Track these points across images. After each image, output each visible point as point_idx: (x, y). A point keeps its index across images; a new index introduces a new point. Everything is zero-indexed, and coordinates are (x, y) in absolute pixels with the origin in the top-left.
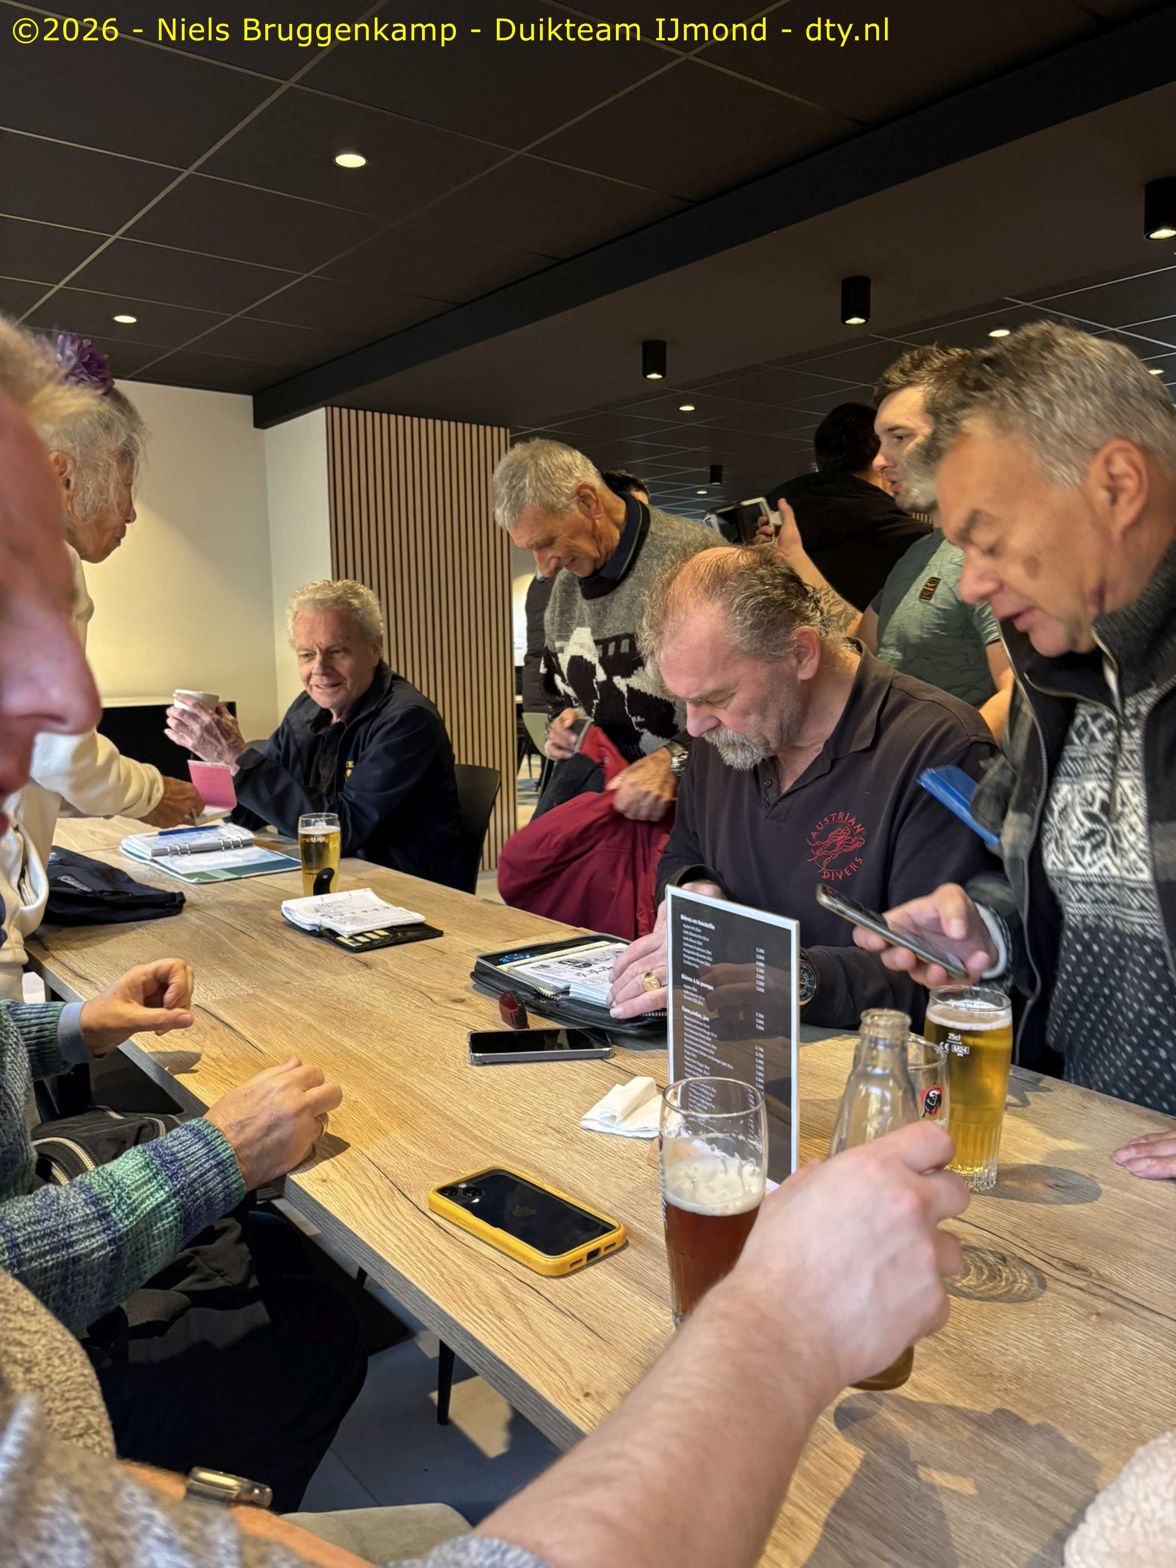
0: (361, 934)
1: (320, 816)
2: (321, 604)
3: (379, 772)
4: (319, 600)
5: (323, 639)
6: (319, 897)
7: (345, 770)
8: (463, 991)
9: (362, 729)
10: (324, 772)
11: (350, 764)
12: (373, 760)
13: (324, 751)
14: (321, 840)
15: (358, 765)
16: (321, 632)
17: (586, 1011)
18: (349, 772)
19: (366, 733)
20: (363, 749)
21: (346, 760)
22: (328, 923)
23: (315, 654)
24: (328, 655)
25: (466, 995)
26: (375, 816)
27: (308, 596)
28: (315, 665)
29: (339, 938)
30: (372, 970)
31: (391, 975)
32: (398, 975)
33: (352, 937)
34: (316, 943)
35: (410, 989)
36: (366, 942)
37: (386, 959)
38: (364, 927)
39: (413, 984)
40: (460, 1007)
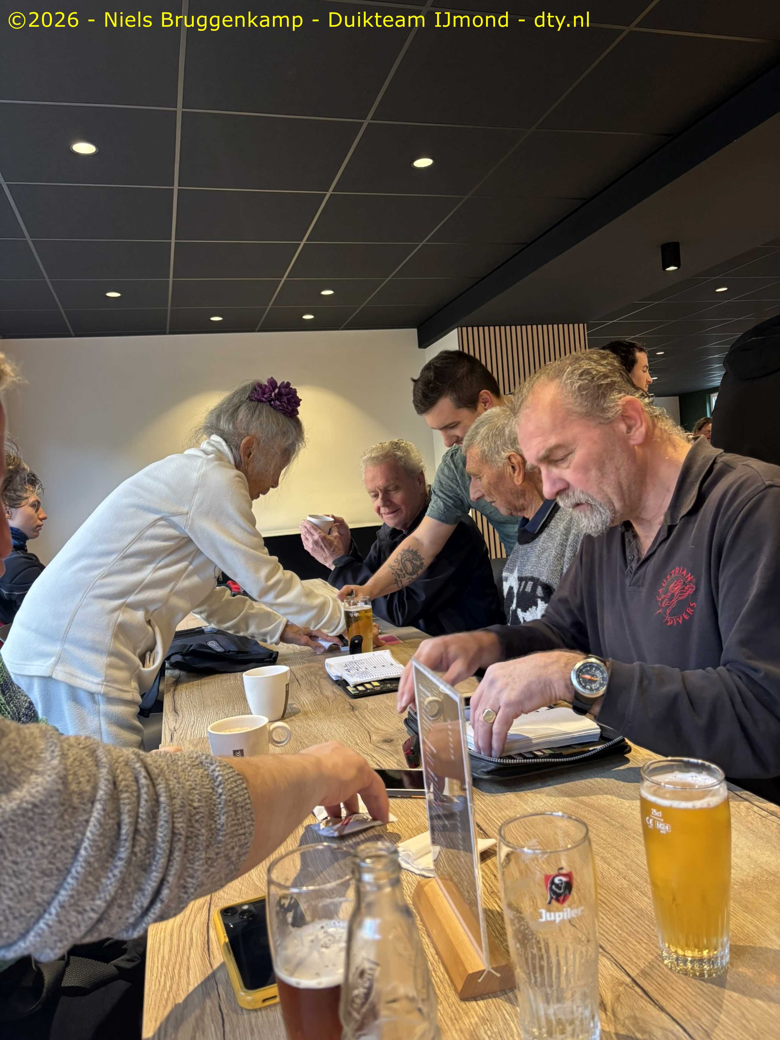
2: (377, 460)
5: (380, 482)
6: (351, 656)
16: (379, 478)
22: (346, 676)
23: (378, 493)
24: (385, 493)
28: (380, 501)
29: (348, 687)
30: (352, 713)
31: (360, 718)
32: (364, 718)
33: (355, 686)
34: (335, 690)
35: (362, 729)
36: (362, 691)
37: (369, 704)
38: (365, 679)
39: (368, 725)
40: (385, 746)
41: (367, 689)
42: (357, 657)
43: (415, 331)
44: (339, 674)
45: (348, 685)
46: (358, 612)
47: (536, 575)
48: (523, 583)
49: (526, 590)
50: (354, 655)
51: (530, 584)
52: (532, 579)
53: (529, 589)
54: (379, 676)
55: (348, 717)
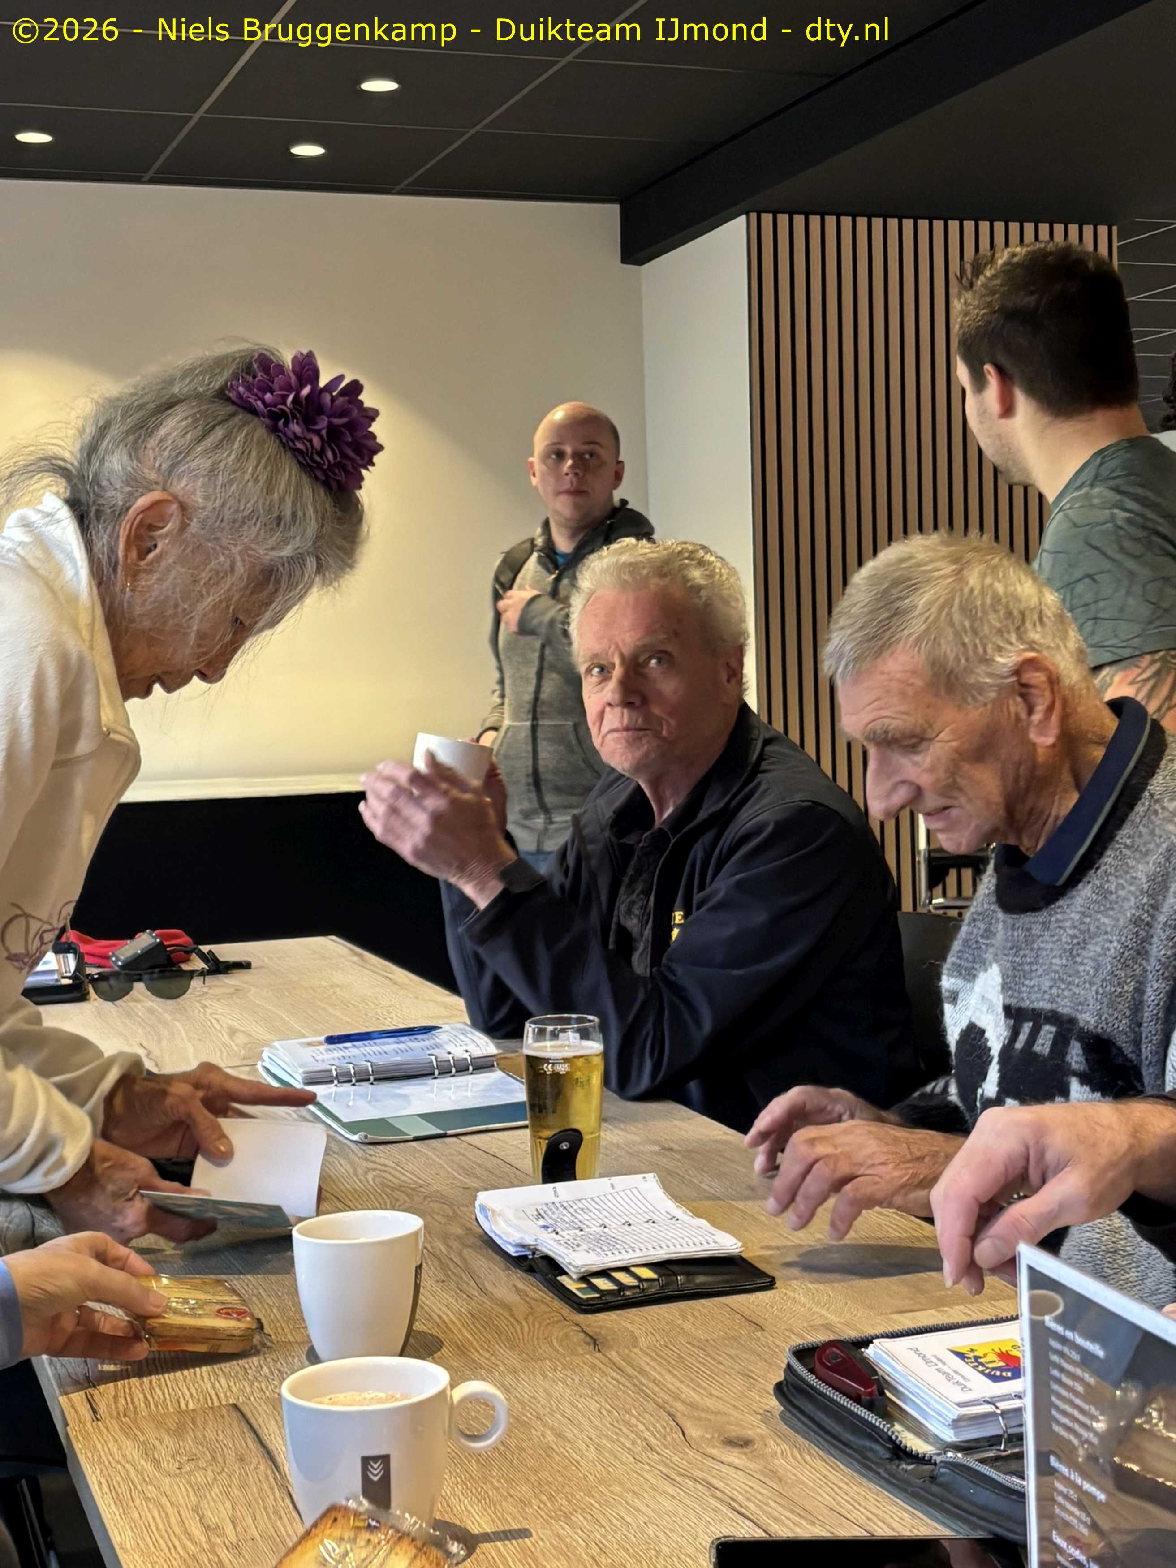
0: (604, 1273)
1: (568, 1021)
5: (628, 636)
6: (550, 1186)
7: (669, 927)
8: (755, 1420)
9: (701, 847)
10: (630, 925)
11: (678, 917)
12: (722, 907)
14: (562, 1069)
15: (693, 918)
16: (627, 624)
18: (675, 933)
19: (708, 856)
20: (702, 888)
21: (670, 907)
22: (550, 1245)
23: (613, 666)
25: (756, 1428)
28: (612, 686)
29: (563, 1279)
30: (598, 1355)
31: (629, 1370)
32: (642, 1371)
33: (585, 1278)
34: (520, 1285)
35: (651, 1406)
36: (610, 1292)
37: (637, 1332)
38: (611, 1258)
39: (662, 1394)
40: (734, 1457)
41: (622, 1287)
42: (564, 1189)
43: (616, 208)
44: (529, 1241)
45: (563, 1272)
46: (566, 1060)
47: (1065, 1008)
48: (1027, 1027)
49: (1037, 1048)
50: (558, 1185)
51: (1048, 1032)
52: (1054, 1017)
53: (1043, 1045)
54: (652, 1252)
55: (593, 1367)
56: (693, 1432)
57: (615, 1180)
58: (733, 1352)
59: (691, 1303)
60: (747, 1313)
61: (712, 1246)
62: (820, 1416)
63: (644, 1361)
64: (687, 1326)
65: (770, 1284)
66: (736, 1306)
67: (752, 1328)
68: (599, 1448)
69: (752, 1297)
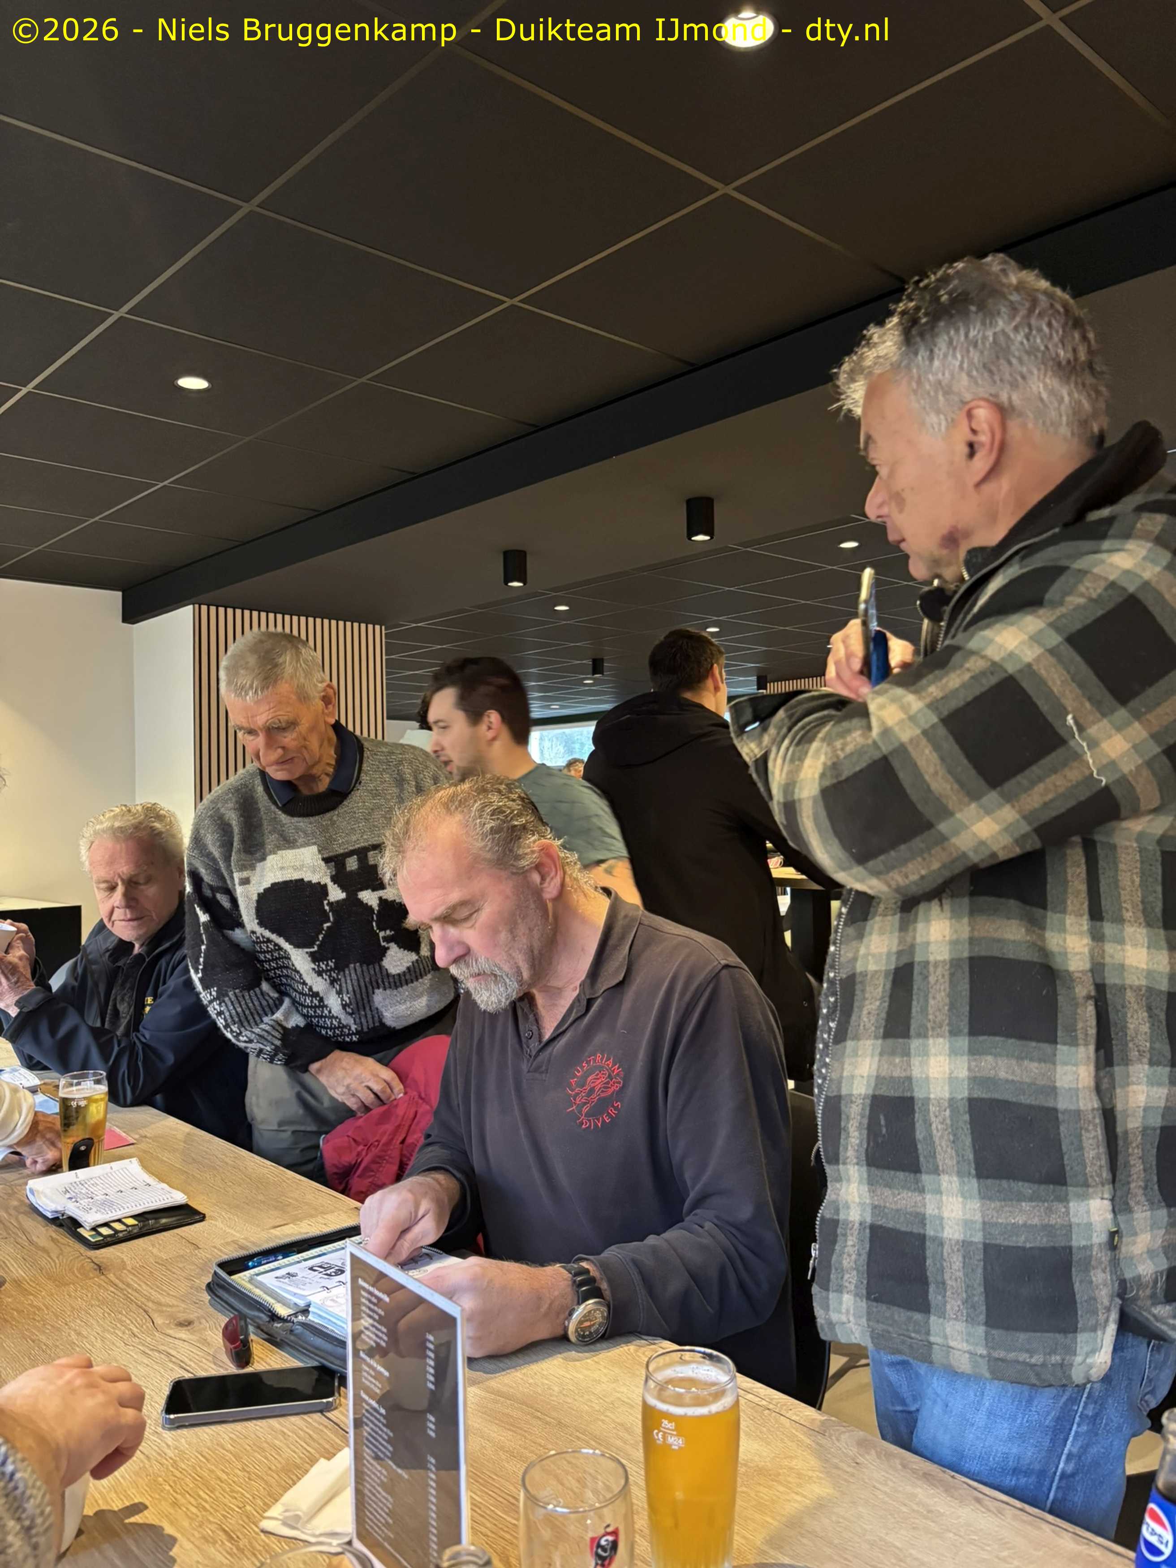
0: (106, 1225)
2: (122, 832)
3: (178, 1009)
4: (120, 828)
5: (125, 868)
6: (74, 1172)
7: (144, 1006)
8: (196, 1308)
9: (163, 962)
10: (122, 1008)
11: (149, 1000)
12: (171, 996)
13: (123, 985)
14: (82, 1103)
15: (158, 1001)
16: (123, 861)
17: (318, 1341)
18: (148, 1009)
19: (168, 965)
20: (164, 983)
21: (145, 996)
22: (72, 1210)
23: (117, 884)
24: (131, 884)
25: (197, 1314)
26: (170, 1059)
27: (106, 824)
28: (118, 896)
30: (102, 1277)
31: (121, 1285)
32: (128, 1285)
33: (95, 1229)
34: (54, 1235)
35: (133, 1307)
36: (109, 1236)
37: (125, 1259)
38: (111, 1215)
39: (140, 1298)
40: (183, 1334)
41: (117, 1232)
42: (82, 1173)
43: (120, 594)
44: (60, 1208)
45: (81, 1226)
46: (85, 1098)
50: (79, 1171)
54: (135, 1208)
55: (100, 1286)
56: (159, 1321)
57: (113, 1164)
58: (181, 1265)
59: (157, 1235)
60: (190, 1238)
61: (170, 1200)
62: (232, 1300)
63: (130, 1279)
64: (155, 1251)
65: (202, 1217)
66: (183, 1234)
67: (192, 1247)
68: (103, 1339)
69: (192, 1227)
